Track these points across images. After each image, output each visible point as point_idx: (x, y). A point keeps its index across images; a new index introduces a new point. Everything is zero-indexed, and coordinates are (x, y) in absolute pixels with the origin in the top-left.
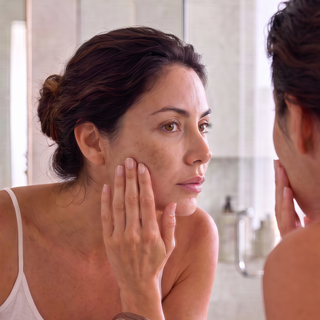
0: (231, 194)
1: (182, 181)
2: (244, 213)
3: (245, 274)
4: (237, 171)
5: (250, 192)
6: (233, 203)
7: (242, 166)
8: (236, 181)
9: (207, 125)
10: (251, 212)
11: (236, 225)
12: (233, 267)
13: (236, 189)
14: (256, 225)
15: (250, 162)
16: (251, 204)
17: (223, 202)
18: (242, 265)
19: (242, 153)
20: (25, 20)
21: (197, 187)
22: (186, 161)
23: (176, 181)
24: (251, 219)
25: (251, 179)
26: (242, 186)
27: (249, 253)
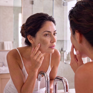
0: (63, 47)
1: (50, 46)
2: (65, 51)
3: (65, 63)
4: (64, 43)
5: (66, 47)
6: (63, 49)
7: (65, 42)
8: (64, 45)
9: (56, 33)
10: (66, 51)
11: (63, 54)
12: (63, 62)
13: (63, 46)
14: (68, 53)
15: (66, 41)
16: (67, 49)
17: (61, 49)
18: (65, 62)
19: (65, 39)
20: (22, 13)
21: (53, 47)
22: (51, 42)
23: (49, 47)
24: (66, 52)
25: (66, 44)
26: (65, 46)
27: (66, 59)
